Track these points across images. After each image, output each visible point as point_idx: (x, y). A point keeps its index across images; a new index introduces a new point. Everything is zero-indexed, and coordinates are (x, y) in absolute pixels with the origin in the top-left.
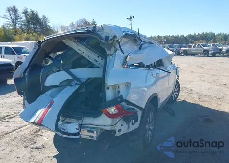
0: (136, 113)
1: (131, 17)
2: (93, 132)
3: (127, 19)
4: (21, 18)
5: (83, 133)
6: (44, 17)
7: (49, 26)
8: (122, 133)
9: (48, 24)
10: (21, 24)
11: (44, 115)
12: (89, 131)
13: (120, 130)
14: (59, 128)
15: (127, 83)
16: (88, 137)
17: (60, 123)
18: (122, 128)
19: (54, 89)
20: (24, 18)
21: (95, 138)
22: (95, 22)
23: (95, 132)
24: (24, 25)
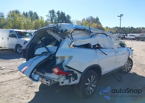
0: (77, 74)
1: (121, 15)
2: (48, 81)
3: (118, 16)
4: (56, 16)
5: (44, 81)
6: (68, 16)
7: (70, 21)
8: (64, 84)
9: (70, 20)
10: (55, 20)
11: (27, 68)
12: (46, 80)
13: (62, 83)
14: (32, 76)
15: (71, 56)
16: (46, 84)
17: (33, 74)
18: (64, 81)
19: (38, 56)
20: (57, 16)
21: (49, 85)
22: (98, 18)
23: (49, 81)
24: (57, 20)
